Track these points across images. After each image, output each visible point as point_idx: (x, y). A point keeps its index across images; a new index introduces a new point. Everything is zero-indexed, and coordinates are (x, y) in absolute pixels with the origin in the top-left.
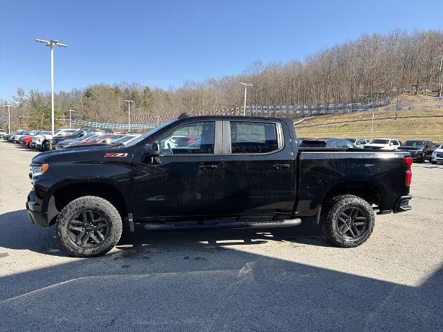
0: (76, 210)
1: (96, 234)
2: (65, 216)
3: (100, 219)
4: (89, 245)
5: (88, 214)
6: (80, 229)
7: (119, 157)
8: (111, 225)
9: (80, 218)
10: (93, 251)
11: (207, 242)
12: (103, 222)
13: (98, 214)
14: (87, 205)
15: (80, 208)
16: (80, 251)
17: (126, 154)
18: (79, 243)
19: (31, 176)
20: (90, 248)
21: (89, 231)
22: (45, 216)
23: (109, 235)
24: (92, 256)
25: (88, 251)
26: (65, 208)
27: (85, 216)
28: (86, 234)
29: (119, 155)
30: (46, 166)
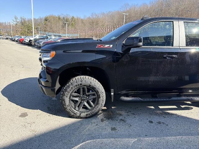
0: (76, 86)
1: (88, 103)
2: (68, 90)
3: (91, 92)
4: (84, 110)
5: (83, 88)
6: (77, 99)
7: (106, 48)
8: (99, 97)
9: (78, 91)
10: (87, 115)
11: (153, 107)
12: (94, 95)
13: (91, 88)
14: (84, 83)
15: (78, 85)
16: (78, 115)
17: (111, 46)
18: (77, 108)
19: (40, 60)
20: (84, 112)
21: (84, 100)
22: (53, 90)
23: (98, 104)
24: (86, 118)
25: (83, 115)
26: (68, 85)
27: (82, 90)
28: (81, 102)
29: (107, 46)
30: (53, 53)
